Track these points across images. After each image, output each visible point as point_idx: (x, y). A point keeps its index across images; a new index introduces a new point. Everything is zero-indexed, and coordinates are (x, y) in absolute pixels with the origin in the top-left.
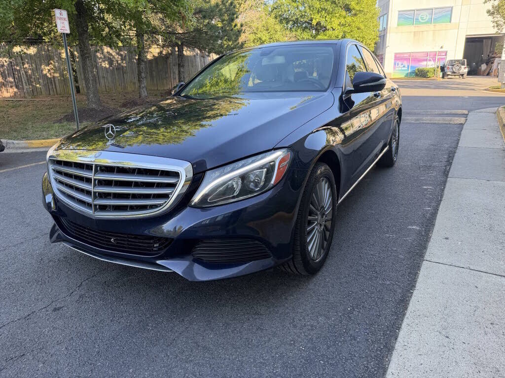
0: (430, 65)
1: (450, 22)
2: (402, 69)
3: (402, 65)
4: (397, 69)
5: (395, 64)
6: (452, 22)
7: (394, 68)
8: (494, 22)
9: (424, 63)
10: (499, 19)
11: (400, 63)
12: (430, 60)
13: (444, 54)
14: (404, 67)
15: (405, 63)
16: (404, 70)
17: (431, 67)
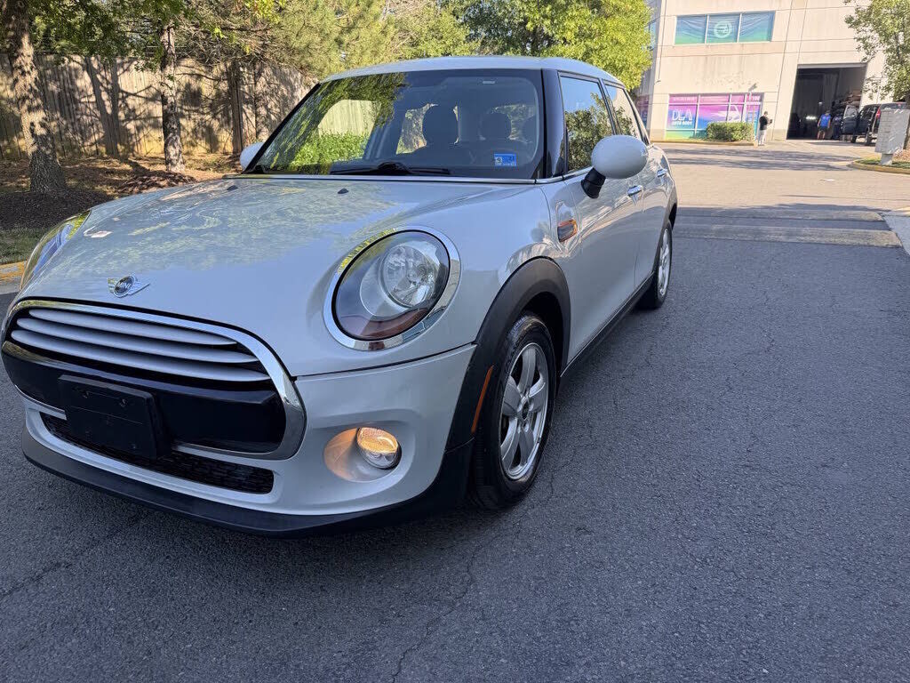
0: (733, 118)
1: (769, 39)
2: (684, 123)
3: (683, 116)
4: (675, 123)
5: (670, 114)
6: (773, 39)
7: (670, 120)
8: (859, 39)
9: (723, 114)
10: (869, 34)
11: (680, 113)
12: (733, 109)
13: (758, 98)
14: (687, 120)
15: (689, 113)
16: (687, 126)
17: (736, 121)
